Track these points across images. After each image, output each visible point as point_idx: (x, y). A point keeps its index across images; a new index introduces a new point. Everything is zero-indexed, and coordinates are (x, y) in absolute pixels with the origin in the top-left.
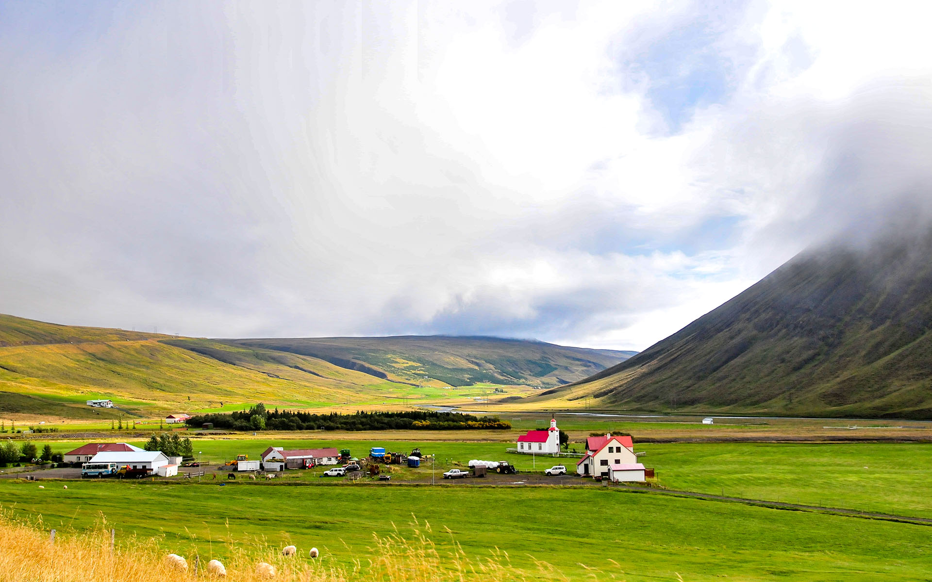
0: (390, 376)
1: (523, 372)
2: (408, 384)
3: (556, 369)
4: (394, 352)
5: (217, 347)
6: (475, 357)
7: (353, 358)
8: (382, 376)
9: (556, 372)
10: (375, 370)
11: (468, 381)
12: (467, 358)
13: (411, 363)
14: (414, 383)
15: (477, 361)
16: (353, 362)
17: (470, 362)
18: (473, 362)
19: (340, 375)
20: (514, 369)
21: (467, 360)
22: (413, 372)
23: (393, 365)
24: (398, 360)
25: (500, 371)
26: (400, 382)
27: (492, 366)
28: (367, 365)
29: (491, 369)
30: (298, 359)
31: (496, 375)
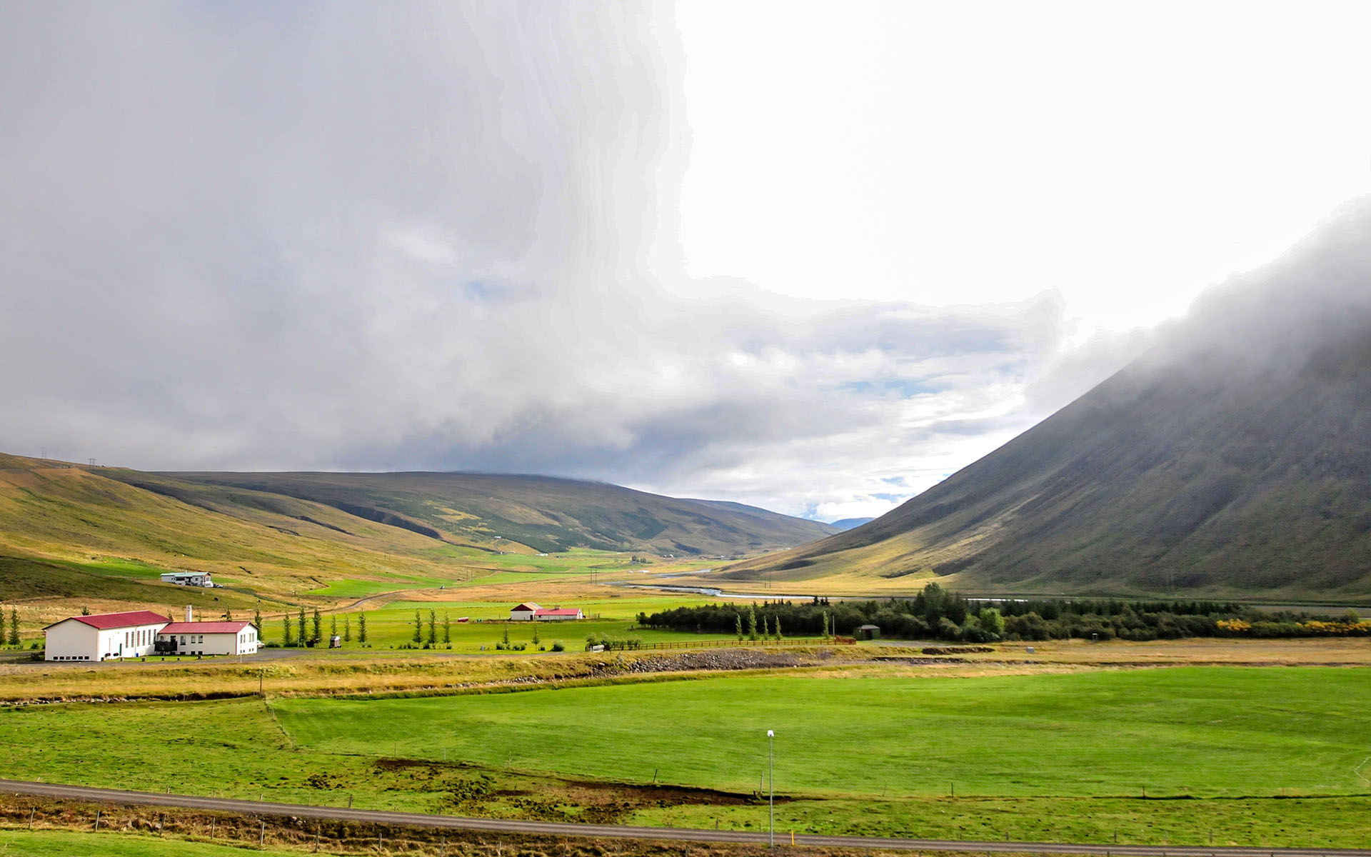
0: (445, 535)
1: (621, 531)
2: (478, 548)
3: (667, 527)
4: (430, 497)
5: (183, 486)
6: (548, 507)
7: (377, 506)
8: (433, 535)
9: (666, 532)
10: (418, 524)
11: (558, 544)
12: (538, 508)
13: (464, 516)
14: (487, 547)
15: (552, 513)
16: (379, 512)
17: (543, 515)
18: (547, 515)
19: (376, 532)
20: (607, 525)
21: (539, 511)
22: (473, 528)
23: (440, 516)
24: (445, 510)
25: (590, 529)
26: (463, 545)
27: (576, 522)
28: (403, 517)
29: (577, 527)
30: (303, 506)
31: (586, 535)
